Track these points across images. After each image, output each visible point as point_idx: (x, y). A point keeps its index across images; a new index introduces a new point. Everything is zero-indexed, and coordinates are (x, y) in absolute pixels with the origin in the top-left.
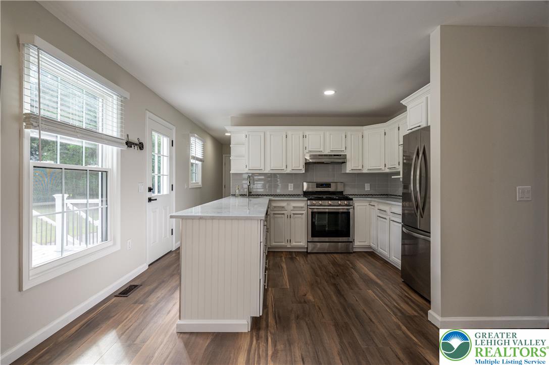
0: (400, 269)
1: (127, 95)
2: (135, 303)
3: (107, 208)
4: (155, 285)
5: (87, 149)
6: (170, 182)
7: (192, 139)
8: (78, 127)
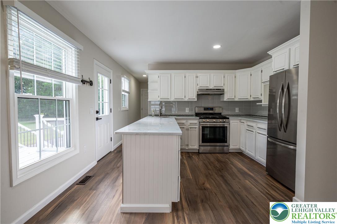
0: (265, 166)
1: (82, 47)
2: (91, 189)
3: (70, 125)
4: (102, 176)
5: (55, 85)
6: (109, 107)
7: (123, 79)
8: (49, 70)
